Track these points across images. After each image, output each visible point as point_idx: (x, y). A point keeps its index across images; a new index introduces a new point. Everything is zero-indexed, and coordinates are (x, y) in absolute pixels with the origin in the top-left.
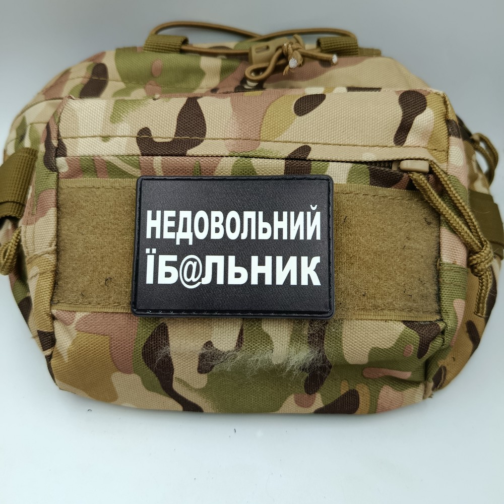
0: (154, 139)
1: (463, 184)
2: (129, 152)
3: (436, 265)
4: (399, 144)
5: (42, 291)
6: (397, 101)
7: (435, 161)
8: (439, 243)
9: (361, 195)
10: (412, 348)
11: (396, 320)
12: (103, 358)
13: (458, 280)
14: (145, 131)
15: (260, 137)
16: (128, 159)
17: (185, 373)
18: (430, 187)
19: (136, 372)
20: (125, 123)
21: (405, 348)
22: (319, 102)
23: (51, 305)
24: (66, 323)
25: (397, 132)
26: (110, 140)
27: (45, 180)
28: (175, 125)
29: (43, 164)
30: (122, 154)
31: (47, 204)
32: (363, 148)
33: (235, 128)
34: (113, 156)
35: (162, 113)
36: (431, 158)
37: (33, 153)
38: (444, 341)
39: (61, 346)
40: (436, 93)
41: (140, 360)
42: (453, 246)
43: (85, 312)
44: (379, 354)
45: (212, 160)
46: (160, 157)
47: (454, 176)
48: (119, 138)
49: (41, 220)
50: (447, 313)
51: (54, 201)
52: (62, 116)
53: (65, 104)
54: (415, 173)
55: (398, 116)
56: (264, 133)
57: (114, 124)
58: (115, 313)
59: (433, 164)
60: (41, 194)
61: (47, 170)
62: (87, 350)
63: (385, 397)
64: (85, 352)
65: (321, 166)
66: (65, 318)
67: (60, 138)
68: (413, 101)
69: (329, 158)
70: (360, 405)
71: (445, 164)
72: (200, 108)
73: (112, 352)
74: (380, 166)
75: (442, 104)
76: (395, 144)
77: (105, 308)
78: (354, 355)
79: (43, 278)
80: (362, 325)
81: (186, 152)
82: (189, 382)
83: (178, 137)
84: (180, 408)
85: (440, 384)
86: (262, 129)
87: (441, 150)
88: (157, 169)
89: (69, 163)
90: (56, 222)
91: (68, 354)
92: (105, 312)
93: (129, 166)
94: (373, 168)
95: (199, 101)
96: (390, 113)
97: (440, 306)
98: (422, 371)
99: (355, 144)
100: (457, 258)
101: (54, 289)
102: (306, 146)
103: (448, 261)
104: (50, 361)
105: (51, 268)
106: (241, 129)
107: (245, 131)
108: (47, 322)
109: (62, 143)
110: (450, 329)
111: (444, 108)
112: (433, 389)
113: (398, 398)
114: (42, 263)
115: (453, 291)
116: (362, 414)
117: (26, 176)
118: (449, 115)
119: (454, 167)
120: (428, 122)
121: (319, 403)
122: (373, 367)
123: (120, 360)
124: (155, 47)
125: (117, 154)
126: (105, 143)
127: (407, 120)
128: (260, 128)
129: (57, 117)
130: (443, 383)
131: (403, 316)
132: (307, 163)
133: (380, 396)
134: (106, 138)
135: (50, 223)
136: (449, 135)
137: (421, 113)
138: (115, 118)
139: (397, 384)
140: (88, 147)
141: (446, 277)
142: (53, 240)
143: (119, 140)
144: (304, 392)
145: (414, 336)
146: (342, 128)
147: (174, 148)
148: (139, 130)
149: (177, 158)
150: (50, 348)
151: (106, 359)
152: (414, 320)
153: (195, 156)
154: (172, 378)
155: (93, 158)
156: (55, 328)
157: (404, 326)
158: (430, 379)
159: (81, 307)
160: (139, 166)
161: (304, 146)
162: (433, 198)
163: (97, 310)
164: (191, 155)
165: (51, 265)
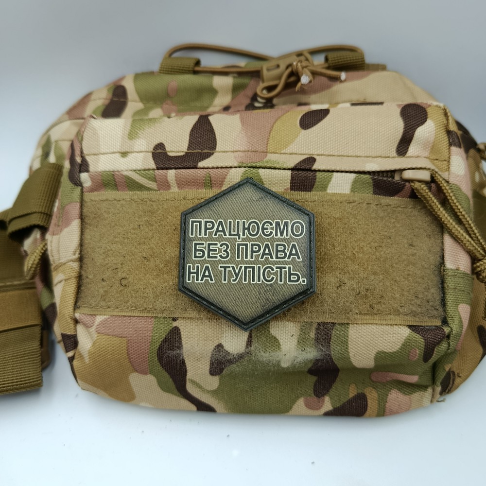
0: (170, 154)
1: (465, 192)
2: (145, 166)
3: (441, 271)
4: (401, 155)
5: (67, 296)
6: (399, 114)
7: (437, 170)
8: (443, 250)
9: (365, 204)
10: (418, 352)
11: (401, 325)
12: (121, 359)
13: (462, 286)
14: (160, 146)
15: (267, 149)
16: (145, 173)
17: (197, 375)
18: (431, 196)
19: (151, 373)
20: (142, 140)
21: (410, 352)
22: (324, 116)
23: (75, 309)
24: (87, 326)
25: (399, 143)
26: (128, 156)
27: (70, 194)
28: (188, 140)
29: (68, 179)
30: (139, 169)
31: (71, 216)
32: (366, 159)
33: (244, 141)
34: (131, 171)
35: (177, 130)
36: (433, 167)
37: (58, 168)
39: (83, 347)
40: (437, 106)
41: (155, 361)
42: (456, 252)
43: (105, 315)
44: (384, 357)
45: (221, 171)
46: (174, 171)
47: (456, 185)
48: (136, 154)
49: (66, 230)
50: (452, 317)
51: (78, 213)
52: (84, 135)
53: (87, 124)
54: (417, 183)
55: (400, 128)
56: (271, 146)
57: (131, 141)
58: (133, 316)
59: (435, 173)
60: (66, 207)
61: (72, 185)
62: (106, 352)
63: (393, 400)
64: (104, 353)
65: (325, 177)
66: (87, 321)
67: (83, 155)
68: (415, 113)
69: (333, 168)
70: (368, 408)
71: (447, 173)
72: (211, 125)
73: (129, 353)
74: (383, 176)
75: (443, 116)
76: (397, 154)
77: (123, 311)
78: (360, 358)
79: (68, 284)
80: (368, 330)
81: (197, 164)
82: (202, 384)
83: (190, 151)
84: (194, 408)
85: (449, 388)
86: (269, 142)
87: (442, 160)
88: (171, 182)
89: (92, 178)
90: (80, 233)
91: (89, 356)
92: (123, 316)
93: (146, 180)
94: (376, 179)
95: (210, 118)
96: (392, 125)
97: (444, 311)
98: (430, 375)
99: (359, 155)
100: (460, 263)
101: (77, 294)
102: (312, 157)
103: (451, 267)
104: (72, 362)
105: (75, 274)
106: (249, 143)
107: (253, 144)
108: (71, 325)
109: (85, 159)
110: (455, 333)
111: (445, 120)
112: (441, 393)
113: (406, 401)
114: (67, 271)
115: (457, 296)
116: (370, 416)
117: (53, 189)
118: (450, 126)
119: (456, 175)
120: (429, 133)
121: (328, 405)
122: (381, 371)
123: (137, 361)
124: (170, 70)
125: (134, 168)
126: (125, 159)
127: (408, 132)
128: (267, 142)
129: (80, 136)
130: (452, 387)
131: (408, 320)
132: (312, 174)
133: (388, 399)
134: (124, 154)
136: (450, 145)
137: (423, 124)
138: (132, 135)
139: (406, 388)
140: (109, 162)
141: (450, 283)
142: (77, 249)
143: (136, 156)
144: (313, 395)
145: (419, 340)
146: (346, 140)
147: (187, 161)
148: (154, 146)
149: (189, 170)
150: (72, 350)
151: (124, 360)
152: (419, 325)
153: (206, 168)
154: (186, 379)
155: (113, 173)
156: (78, 331)
157: (409, 330)
158: (437, 383)
159: (101, 311)
160: (154, 179)
161: (309, 157)
162: (434, 207)
163: (115, 314)
164: (202, 167)
165: (76, 272)
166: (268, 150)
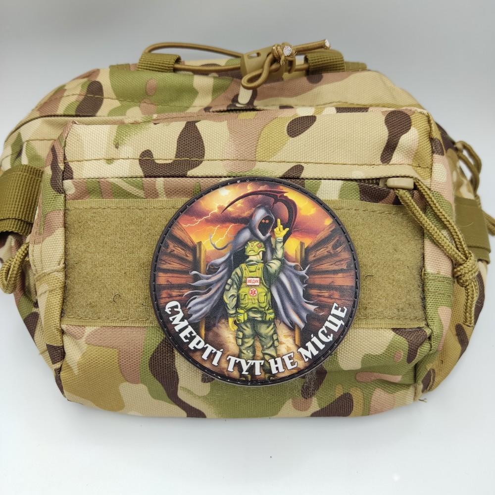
0: (156, 161)
2: (132, 174)
3: (421, 276)
4: (386, 162)
5: (51, 307)
6: (384, 122)
7: (419, 178)
8: (423, 255)
9: (352, 211)
10: (402, 354)
11: (386, 328)
12: (112, 370)
13: (442, 289)
14: (147, 153)
15: (255, 157)
16: (132, 181)
17: (189, 383)
18: (414, 203)
19: (144, 382)
20: (128, 146)
21: (395, 354)
22: (311, 123)
23: (60, 321)
24: (75, 337)
25: (384, 151)
26: (114, 163)
27: (52, 201)
28: (175, 147)
29: (50, 186)
30: (125, 176)
31: (54, 224)
32: (352, 166)
33: (232, 149)
34: (118, 178)
35: (162, 136)
36: (416, 175)
38: (431, 347)
39: (71, 359)
40: (421, 113)
41: (147, 371)
42: (437, 256)
43: (94, 326)
44: (371, 360)
45: (211, 181)
46: (162, 179)
47: (438, 192)
48: (122, 160)
49: (48, 240)
50: (432, 319)
51: (62, 221)
52: (67, 141)
53: (70, 129)
54: (401, 190)
55: (384, 136)
56: (259, 154)
58: (124, 327)
59: (417, 181)
60: (48, 215)
61: (54, 192)
62: (97, 363)
63: (378, 400)
64: (94, 364)
65: (314, 184)
66: (75, 333)
67: (66, 161)
68: (399, 121)
69: (321, 177)
70: (354, 407)
71: (429, 180)
72: (198, 132)
73: (121, 363)
74: (369, 183)
75: (426, 123)
76: (382, 162)
77: (114, 322)
78: (348, 361)
79: (52, 295)
80: (355, 334)
81: (186, 173)
82: (193, 390)
83: (178, 159)
84: (184, 414)
85: (429, 386)
87: (425, 167)
88: (159, 190)
89: (76, 185)
90: (63, 242)
91: (78, 367)
92: (114, 327)
93: (132, 187)
94: (362, 185)
95: (197, 124)
96: (377, 133)
97: (425, 313)
98: (412, 374)
99: (345, 163)
100: (441, 268)
101: (63, 305)
102: (300, 165)
103: (432, 271)
104: (59, 374)
105: (60, 285)
106: (237, 151)
107: (242, 152)
108: (57, 337)
109: (68, 166)
110: (436, 335)
111: (428, 127)
112: (423, 391)
113: (390, 400)
114: (51, 281)
115: (437, 299)
116: (356, 416)
118: (433, 133)
119: (438, 183)
120: (413, 141)
121: (315, 406)
122: (367, 372)
123: (128, 371)
124: (149, 65)
125: (121, 176)
126: (111, 166)
127: (393, 139)
128: (256, 149)
129: (62, 140)
130: (433, 385)
131: (392, 324)
132: (300, 182)
133: (373, 398)
134: (110, 161)
135: (57, 242)
136: (433, 152)
137: (407, 132)
138: (118, 141)
139: (389, 387)
140: (93, 169)
141: (431, 286)
142: (61, 259)
143: (122, 163)
144: (301, 397)
145: (403, 343)
146: (332, 148)
147: (175, 169)
148: (141, 153)
149: (179, 178)
150: (59, 362)
151: (115, 371)
152: (403, 327)
153: (195, 177)
154: (177, 387)
155: (98, 180)
156: (65, 343)
157: (393, 333)
158: (419, 381)
159: (90, 322)
160: (142, 187)
161: (297, 165)
162: (417, 213)
163: (106, 324)
164: (191, 176)
165: (60, 283)
166: (257, 158)
